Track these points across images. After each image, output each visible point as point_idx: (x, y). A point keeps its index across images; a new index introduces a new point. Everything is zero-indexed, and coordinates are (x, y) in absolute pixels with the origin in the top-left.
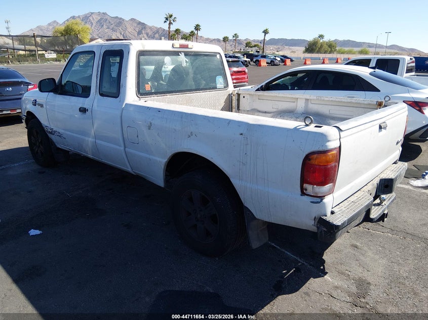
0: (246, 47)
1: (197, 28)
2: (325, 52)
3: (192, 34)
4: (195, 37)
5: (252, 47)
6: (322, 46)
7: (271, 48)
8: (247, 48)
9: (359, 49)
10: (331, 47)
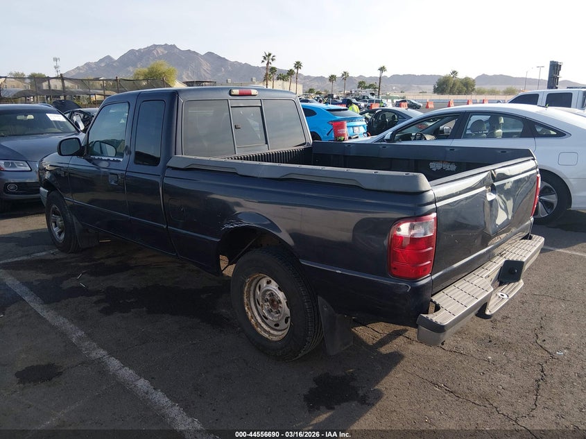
0: (358, 87)
1: (298, 65)
2: (460, 93)
3: (291, 73)
4: (295, 76)
5: (366, 88)
6: (454, 84)
7: (394, 88)
8: (360, 89)
9: (503, 88)
10: (466, 86)
